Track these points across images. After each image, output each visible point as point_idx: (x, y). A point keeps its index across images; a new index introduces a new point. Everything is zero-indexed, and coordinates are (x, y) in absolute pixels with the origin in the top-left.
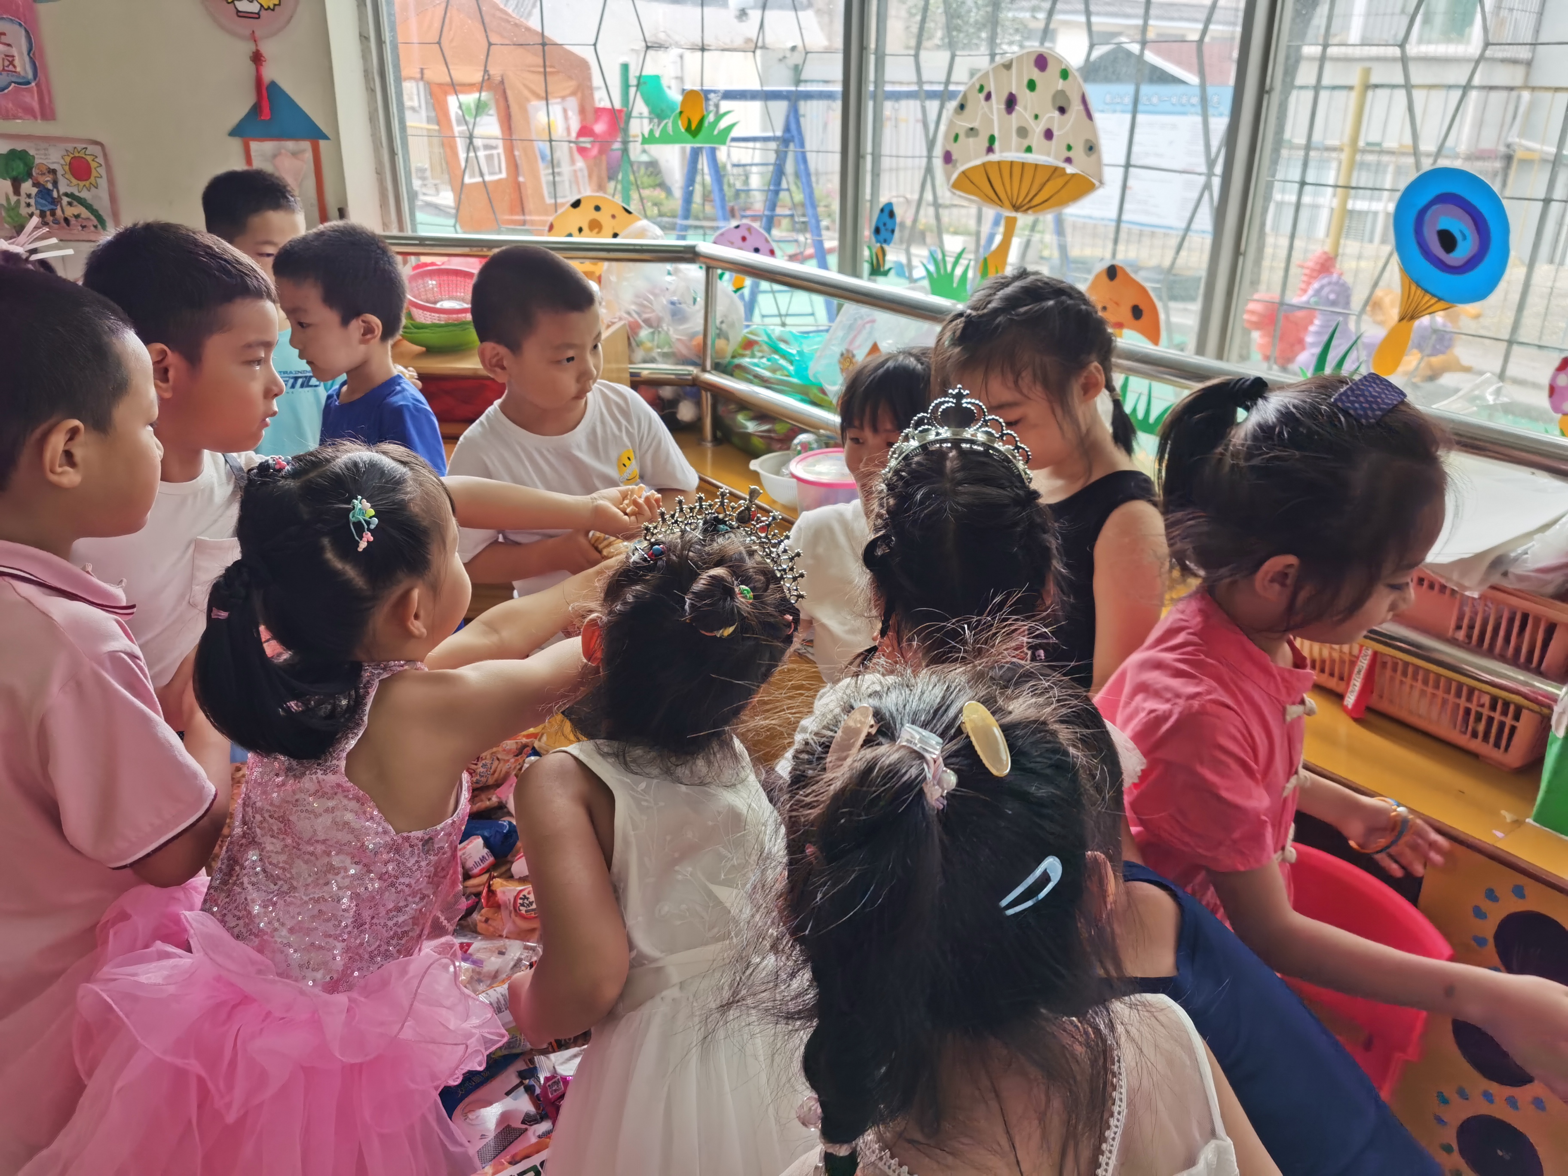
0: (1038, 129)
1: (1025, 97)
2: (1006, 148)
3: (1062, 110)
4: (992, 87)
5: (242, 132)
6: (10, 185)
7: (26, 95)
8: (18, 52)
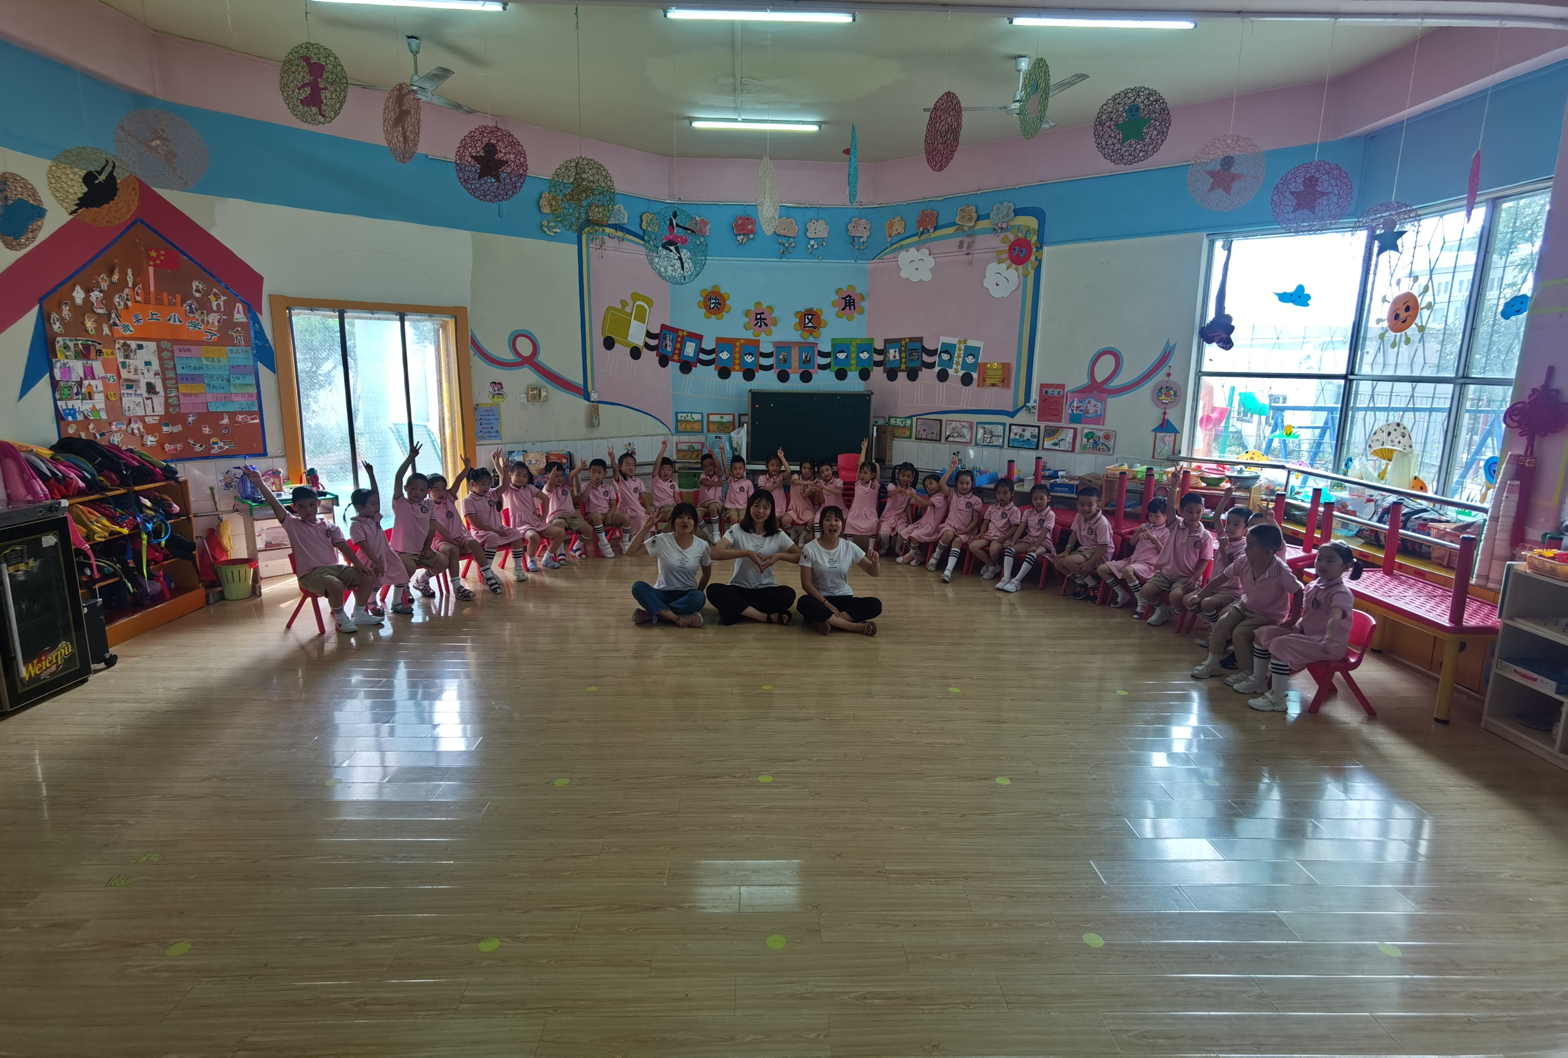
0: (1397, 441)
1: (1393, 433)
2: (1387, 445)
3: (1403, 437)
4: (1384, 429)
5: (1156, 430)
6: (1086, 440)
7: (1099, 419)
8: (1099, 409)
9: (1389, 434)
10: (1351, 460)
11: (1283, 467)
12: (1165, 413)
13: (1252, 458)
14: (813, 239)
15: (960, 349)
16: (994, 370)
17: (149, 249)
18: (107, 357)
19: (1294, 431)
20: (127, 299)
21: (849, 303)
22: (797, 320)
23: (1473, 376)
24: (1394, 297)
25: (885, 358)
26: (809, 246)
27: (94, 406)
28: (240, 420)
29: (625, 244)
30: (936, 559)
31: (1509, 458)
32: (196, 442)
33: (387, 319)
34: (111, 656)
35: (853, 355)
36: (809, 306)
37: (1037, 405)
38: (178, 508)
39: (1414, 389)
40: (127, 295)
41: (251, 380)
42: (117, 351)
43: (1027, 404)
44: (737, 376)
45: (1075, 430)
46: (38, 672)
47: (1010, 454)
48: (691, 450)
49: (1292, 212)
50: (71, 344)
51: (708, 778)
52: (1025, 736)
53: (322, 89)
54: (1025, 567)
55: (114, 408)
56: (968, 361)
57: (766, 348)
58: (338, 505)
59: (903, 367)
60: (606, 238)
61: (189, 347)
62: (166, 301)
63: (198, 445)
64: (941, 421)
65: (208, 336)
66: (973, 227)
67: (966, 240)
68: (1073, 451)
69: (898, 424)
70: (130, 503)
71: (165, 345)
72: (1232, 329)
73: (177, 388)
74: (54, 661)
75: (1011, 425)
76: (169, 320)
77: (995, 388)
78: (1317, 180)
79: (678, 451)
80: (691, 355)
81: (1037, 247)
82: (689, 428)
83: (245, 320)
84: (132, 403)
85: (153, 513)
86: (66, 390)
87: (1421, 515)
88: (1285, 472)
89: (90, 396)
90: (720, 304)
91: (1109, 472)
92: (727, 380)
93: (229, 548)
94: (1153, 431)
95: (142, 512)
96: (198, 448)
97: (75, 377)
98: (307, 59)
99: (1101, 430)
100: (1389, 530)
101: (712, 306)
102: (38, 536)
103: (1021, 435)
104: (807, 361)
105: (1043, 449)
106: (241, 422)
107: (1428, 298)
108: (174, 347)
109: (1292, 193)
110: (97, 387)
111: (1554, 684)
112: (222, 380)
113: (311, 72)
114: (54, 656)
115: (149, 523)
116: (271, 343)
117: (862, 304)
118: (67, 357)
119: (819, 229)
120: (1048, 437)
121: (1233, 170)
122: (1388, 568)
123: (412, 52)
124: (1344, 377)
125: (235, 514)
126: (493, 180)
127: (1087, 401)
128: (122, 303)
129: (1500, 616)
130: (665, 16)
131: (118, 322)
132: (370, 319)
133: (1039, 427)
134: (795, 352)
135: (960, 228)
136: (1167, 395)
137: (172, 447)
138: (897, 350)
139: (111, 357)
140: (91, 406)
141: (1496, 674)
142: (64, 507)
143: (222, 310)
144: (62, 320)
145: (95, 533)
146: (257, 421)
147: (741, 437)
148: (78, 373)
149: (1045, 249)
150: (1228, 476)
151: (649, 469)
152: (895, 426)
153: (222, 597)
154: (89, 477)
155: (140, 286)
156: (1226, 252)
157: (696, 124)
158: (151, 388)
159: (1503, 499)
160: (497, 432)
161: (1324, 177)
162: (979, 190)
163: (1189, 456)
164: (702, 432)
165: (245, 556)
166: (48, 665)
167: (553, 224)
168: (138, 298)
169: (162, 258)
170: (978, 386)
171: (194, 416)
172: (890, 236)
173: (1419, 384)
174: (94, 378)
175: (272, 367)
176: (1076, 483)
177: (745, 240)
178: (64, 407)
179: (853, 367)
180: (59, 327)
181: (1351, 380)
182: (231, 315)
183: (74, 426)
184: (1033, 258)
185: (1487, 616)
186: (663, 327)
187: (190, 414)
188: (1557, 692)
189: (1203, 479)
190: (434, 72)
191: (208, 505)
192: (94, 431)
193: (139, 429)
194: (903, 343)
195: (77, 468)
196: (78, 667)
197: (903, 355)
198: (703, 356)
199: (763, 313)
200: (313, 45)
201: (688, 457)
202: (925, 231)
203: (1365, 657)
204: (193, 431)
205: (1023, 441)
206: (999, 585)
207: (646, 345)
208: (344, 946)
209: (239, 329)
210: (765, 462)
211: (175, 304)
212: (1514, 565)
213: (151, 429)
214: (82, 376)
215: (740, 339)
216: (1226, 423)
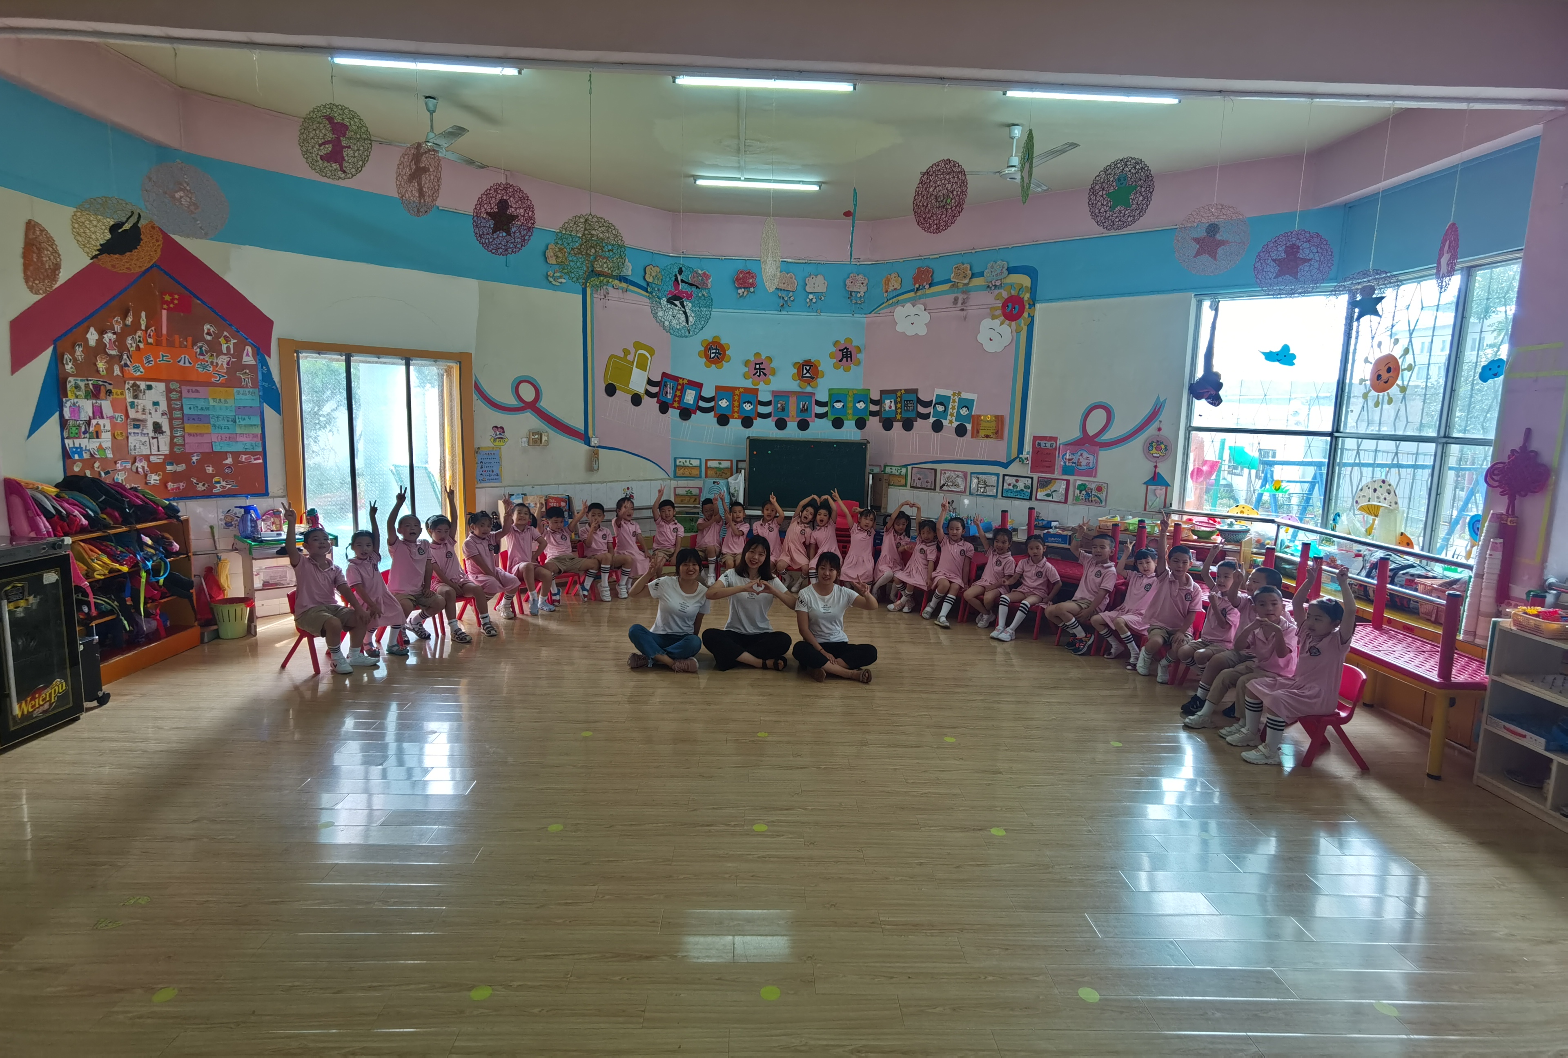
0: (1383, 497)
1: (1379, 489)
2: (1374, 501)
3: (1389, 493)
4: (1370, 486)
5: (1147, 483)
6: (1078, 491)
7: (1091, 472)
8: (1091, 462)
9: (1375, 490)
10: (1339, 516)
11: (1272, 521)
12: (1156, 467)
13: (1242, 512)
14: (811, 293)
15: (954, 401)
16: (988, 421)
17: (163, 293)
18: (117, 397)
19: (1283, 485)
20: (140, 341)
21: (846, 355)
22: (796, 371)
23: (1455, 435)
24: (1376, 358)
25: (881, 408)
26: (808, 300)
27: (100, 445)
28: (243, 460)
29: (629, 295)
30: (932, 608)
31: (1491, 518)
32: (199, 481)
33: (393, 364)
34: (104, 693)
35: (850, 405)
36: (807, 358)
37: (1030, 456)
38: (178, 546)
39: (1397, 447)
40: (139, 337)
41: (256, 420)
42: (127, 391)
43: (1021, 456)
44: (735, 424)
45: (1068, 481)
46: (31, 710)
47: (1005, 504)
48: (689, 495)
49: (1274, 278)
50: (82, 385)
51: (703, 826)
52: (1019, 787)
53: (346, 147)
54: (1019, 616)
55: (120, 446)
56: (962, 413)
57: (764, 397)
58: (337, 545)
59: (899, 417)
60: (610, 289)
61: (198, 388)
62: (177, 344)
63: (200, 485)
64: (935, 470)
65: (216, 378)
66: (968, 284)
67: (961, 297)
68: (1066, 502)
69: (893, 473)
70: (131, 541)
71: (174, 385)
72: (1220, 386)
73: (184, 428)
74: (48, 699)
75: (1004, 476)
76: (179, 362)
77: (989, 440)
78: (1298, 247)
79: (676, 495)
80: (691, 402)
81: (1029, 304)
82: (687, 473)
83: (253, 362)
84: (138, 443)
85: (153, 551)
86: (74, 429)
87: (1408, 570)
88: (1274, 526)
89: (97, 435)
90: (720, 354)
91: (1102, 523)
92: (726, 427)
93: (226, 587)
94: (1145, 483)
95: (142, 551)
96: (200, 487)
97: (84, 416)
98: (330, 119)
99: (1094, 482)
100: (1377, 585)
101: (713, 355)
102: (40, 573)
103: (1014, 486)
104: (804, 410)
105: (1036, 499)
106: (242, 462)
107: (1409, 359)
108: (182, 387)
109: (1274, 260)
110: (104, 427)
111: (1543, 741)
112: (228, 421)
113: (334, 131)
114: (48, 694)
115: (149, 561)
116: (278, 386)
117: (859, 356)
118: (77, 397)
119: (818, 284)
120: (1041, 488)
121: (1218, 237)
122: (1378, 623)
123: (428, 110)
124: (1330, 434)
125: (234, 553)
126: (504, 234)
127: (1079, 454)
128: (134, 345)
129: (1488, 673)
130: (674, 82)
131: (129, 363)
132: (377, 363)
133: (1032, 478)
134: (793, 400)
135: (955, 285)
136: (1158, 449)
137: (176, 486)
138: (892, 400)
139: (120, 397)
140: (98, 445)
141: (1486, 730)
142: (67, 544)
143: (232, 352)
144: (75, 360)
145: (94, 570)
146: (260, 461)
147: (738, 483)
148: (87, 412)
149: (1038, 306)
150: (1218, 530)
151: (648, 513)
152: (891, 475)
153: (217, 636)
154: (92, 514)
155: (153, 328)
156: (1214, 312)
157: (700, 182)
158: (157, 428)
159: (1487, 556)
160: (497, 475)
161: (1305, 244)
162: (974, 249)
163: (1181, 509)
164: (700, 477)
165: (242, 595)
166: (41, 703)
167: (558, 274)
168: (150, 340)
169: (176, 302)
170: (972, 437)
171: (198, 455)
172: (887, 292)
173: (1402, 443)
174: (102, 417)
175: (277, 409)
176: (1069, 533)
177: (745, 293)
178: (71, 445)
179: (850, 417)
180: (72, 368)
181: (1337, 438)
182: (240, 358)
183: (80, 464)
184: (1026, 315)
185: (1475, 672)
186: (664, 375)
187: (194, 453)
188: (1547, 749)
189: (1194, 532)
190: (450, 130)
191: (207, 543)
192: (99, 470)
193: (143, 467)
194: (899, 394)
195: (82, 506)
196: (71, 705)
197: (899, 405)
198: (702, 404)
199: (762, 363)
200: (337, 106)
201: (686, 502)
202: (921, 287)
203: (1357, 711)
204: (196, 471)
205: (1017, 492)
206: (994, 634)
207: (647, 393)
208: (334, 993)
209: (248, 371)
210: (761, 508)
211: (186, 346)
212: (1499, 622)
213: (155, 468)
214: (91, 415)
215: (739, 388)
216: (1216, 476)
